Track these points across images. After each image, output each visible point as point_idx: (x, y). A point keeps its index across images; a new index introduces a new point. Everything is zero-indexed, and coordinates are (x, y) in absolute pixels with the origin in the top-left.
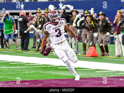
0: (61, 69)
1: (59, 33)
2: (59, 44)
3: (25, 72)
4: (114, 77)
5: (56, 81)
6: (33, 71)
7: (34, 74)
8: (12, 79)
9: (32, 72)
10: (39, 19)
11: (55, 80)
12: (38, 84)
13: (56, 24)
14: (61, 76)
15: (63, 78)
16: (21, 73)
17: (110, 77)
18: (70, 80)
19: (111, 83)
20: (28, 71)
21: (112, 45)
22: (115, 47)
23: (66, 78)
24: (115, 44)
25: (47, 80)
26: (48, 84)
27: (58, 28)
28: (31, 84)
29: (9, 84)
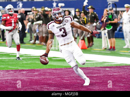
0: (54, 60)
1: (63, 32)
2: (65, 45)
3: (23, 62)
4: (101, 67)
5: (51, 70)
6: (31, 61)
7: (31, 64)
8: (11, 68)
9: (29, 62)
10: (36, 16)
11: (49, 69)
12: (34, 73)
13: (60, 22)
14: (55, 66)
15: (57, 68)
16: (20, 63)
17: (97, 67)
18: (62, 69)
19: (98, 72)
20: (26, 62)
21: (99, 39)
22: (102, 41)
23: (59, 68)
24: (102, 38)
25: (42, 69)
26: (44, 72)
27: (63, 27)
28: (28, 73)
29: (9, 72)
